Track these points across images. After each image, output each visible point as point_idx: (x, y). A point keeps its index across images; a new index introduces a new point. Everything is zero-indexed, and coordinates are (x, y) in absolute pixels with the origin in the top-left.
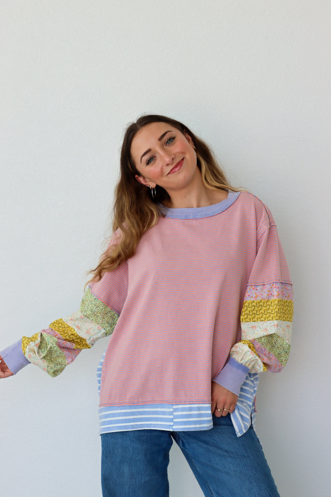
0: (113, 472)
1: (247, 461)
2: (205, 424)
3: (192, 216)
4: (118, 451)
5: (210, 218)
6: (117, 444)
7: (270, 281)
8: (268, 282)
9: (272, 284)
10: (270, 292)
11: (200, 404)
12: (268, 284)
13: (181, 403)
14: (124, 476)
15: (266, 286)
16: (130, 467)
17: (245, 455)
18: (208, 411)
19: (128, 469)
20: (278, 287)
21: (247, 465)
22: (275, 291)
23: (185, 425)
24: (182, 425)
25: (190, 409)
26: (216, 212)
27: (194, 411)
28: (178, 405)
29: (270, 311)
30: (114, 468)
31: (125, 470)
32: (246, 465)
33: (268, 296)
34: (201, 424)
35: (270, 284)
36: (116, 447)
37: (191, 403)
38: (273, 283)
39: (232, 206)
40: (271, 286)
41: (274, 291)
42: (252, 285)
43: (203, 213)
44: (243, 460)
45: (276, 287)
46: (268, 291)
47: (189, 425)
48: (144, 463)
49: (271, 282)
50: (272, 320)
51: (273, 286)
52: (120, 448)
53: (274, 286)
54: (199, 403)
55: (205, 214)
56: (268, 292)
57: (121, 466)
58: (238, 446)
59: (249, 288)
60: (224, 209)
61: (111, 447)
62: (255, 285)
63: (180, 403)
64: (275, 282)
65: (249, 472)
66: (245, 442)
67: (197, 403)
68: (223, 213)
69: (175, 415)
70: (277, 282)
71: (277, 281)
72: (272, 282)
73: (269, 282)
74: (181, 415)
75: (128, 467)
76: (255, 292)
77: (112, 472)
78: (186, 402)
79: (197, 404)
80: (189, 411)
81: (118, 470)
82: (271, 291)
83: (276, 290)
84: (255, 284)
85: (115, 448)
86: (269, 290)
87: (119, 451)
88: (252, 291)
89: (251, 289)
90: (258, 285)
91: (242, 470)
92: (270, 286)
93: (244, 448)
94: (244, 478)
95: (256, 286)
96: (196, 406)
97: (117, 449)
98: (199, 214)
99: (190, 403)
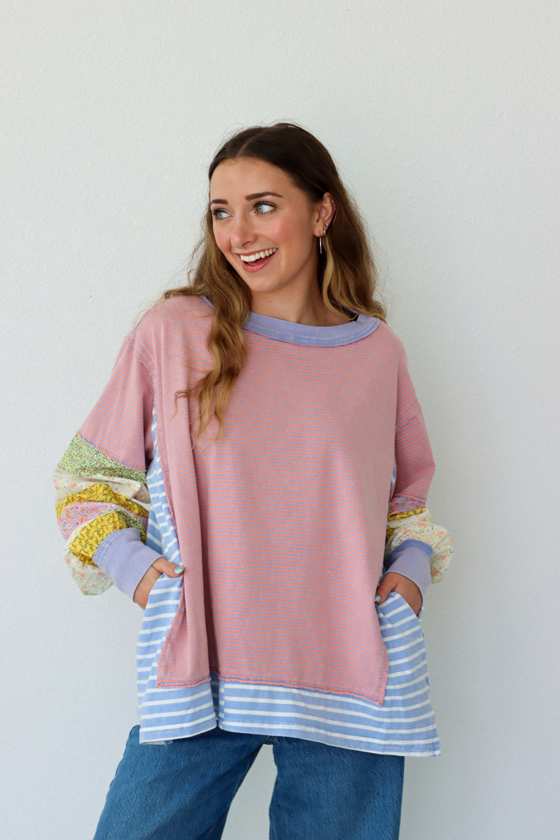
0: (134, 800)
1: (379, 804)
2: (279, 724)
3: (292, 338)
4: (157, 765)
5: (324, 349)
6: (160, 752)
11: (273, 686)
13: (240, 681)
14: (153, 812)
16: (168, 796)
17: (380, 792)
18: (288, 699)
19: (163, 799)
21: (377, 811)
23: (244, 722)
24: (239, 721)
25: (256, 694)
26: (337, 341)
27: (262, 697)
28: (233, 684)
30: (137, 793)
31: (158, 801)
32: (375, 811)
34: (272, 723)
36: (156, 758)
37: (260, 682)
39: (367, 339)
43: (314, 338)
44: (374, 802)
47: (251, 722)
48: (197, 789)
52: (163, 760)
54: (272, 683)
55: (316, 340)
57: (153, 792)
58: (374, 775)
60: (351, 340)
61: (147, 755)
63: (237, 680)
65: (377, 824)
66: (387, 770)
67: (269, 683)
68: (349, 346)
69: (226, 701)
74: (238, 702)
75: (165, 796)
77: (132, 800)
78: (248, 680)
79: (268, 685)
80: (253, 697)
81: (144, 798)
85: (154, 757)
87: (159, 764)
91: (366, 819)
93: (382, 780)
94: (366, 834)
96: (266, 688)
97: (156, 760)
98: (307, 337)
99: (257, 682)
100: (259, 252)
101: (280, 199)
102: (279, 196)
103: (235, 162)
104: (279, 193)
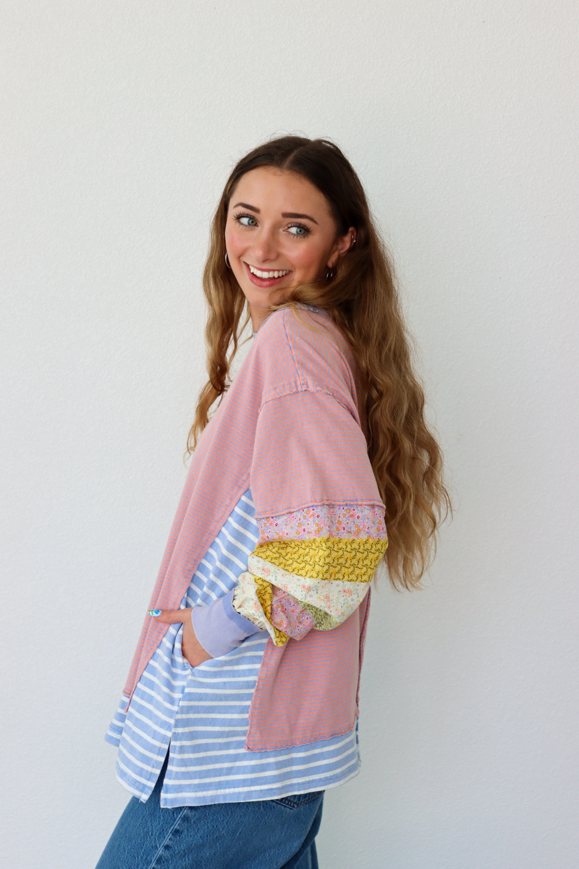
7: (301, 505)
8: (298, 506)
9: (306, 509)
10: (301, 526)
12: (299, 510)
15: (295, 514)
20: (317, 514)
22: (312, 523)
29: (342, 561)
33: (299, 534)
35: (301, 511)
38: (308, 507)
40: (305, 514)
41: (310, 523)
42: (268, 518)
45: (313, 515)
46: (297, 524)
49: (303, 506)
50: (305, 576)
51: (307, 514)
53: (309, 513)
56: (298, 526)
59: (264, 523)
62: (273, 515)
64: (312, 506)
70: (316, 506)
71: (316, 504)
72: (306, 506)
73: (301, 507)
76: (274, 530)
82: (304, 525)
83: (314, 521)
84: (272, 513)
86: (299, 523)
88: (270, 529)
89: (268, 525)
90: (277, 514)
92: (301, 514)
95: (276, 517)
100: (274, 270)
101: (315, 225)
102: (315, 222)
103: (281, 174)
104: (316, 220)
